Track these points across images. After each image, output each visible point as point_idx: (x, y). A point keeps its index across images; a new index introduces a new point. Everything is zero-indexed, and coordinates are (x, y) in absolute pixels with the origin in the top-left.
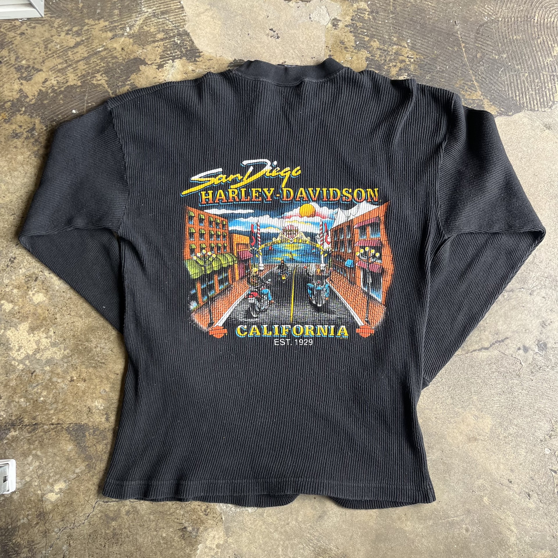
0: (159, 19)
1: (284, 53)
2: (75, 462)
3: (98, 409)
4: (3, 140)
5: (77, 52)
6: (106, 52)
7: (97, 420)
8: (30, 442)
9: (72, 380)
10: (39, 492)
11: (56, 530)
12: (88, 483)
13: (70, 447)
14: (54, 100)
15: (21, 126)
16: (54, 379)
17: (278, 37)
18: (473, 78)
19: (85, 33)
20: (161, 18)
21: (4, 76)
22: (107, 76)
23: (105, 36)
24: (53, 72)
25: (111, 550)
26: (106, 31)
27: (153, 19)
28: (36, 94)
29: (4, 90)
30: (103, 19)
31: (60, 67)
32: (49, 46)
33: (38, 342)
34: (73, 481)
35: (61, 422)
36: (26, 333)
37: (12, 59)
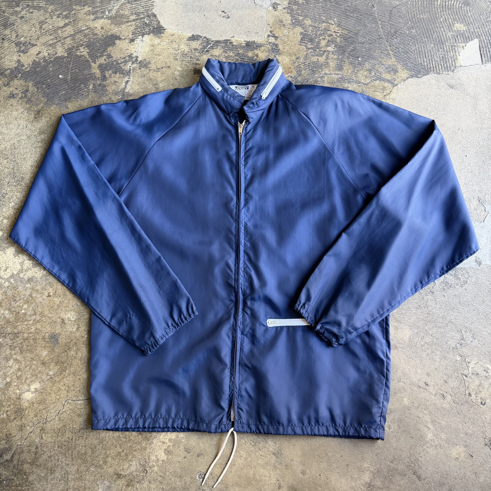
0: (133, 4)
1: (233, 30)
2: (49, 365)
3: (70, 320)
4: (2, 99)
5: (65, 31)
6: (88, 30)
7: (69, 330)
8: (12, 348)
9: (49, 296)
10: (18, 391)
11: (30, 424)
12: (60, 384)
13: (45, 353)
14: (45, 68)
15: (16, 89)
16: (34, 295)
17: (228, 18)
18: (389, 48)
19: (72, 16)
20: (134, 4)
21: (6, 50)
22: (89, 49)
23: (89, 18)
24: (46, 46)
25: (77, 442)
26: (90, 14)
27: (128, 5)
28: (31, 63)
29: (5, 60)
30: (87, 6)
31: (51, 42)
32: (44, 26)
33: (22, 264)
34: (47, 382)
35: (38, 331)
36: (12, 256)
37: (12, 37)
